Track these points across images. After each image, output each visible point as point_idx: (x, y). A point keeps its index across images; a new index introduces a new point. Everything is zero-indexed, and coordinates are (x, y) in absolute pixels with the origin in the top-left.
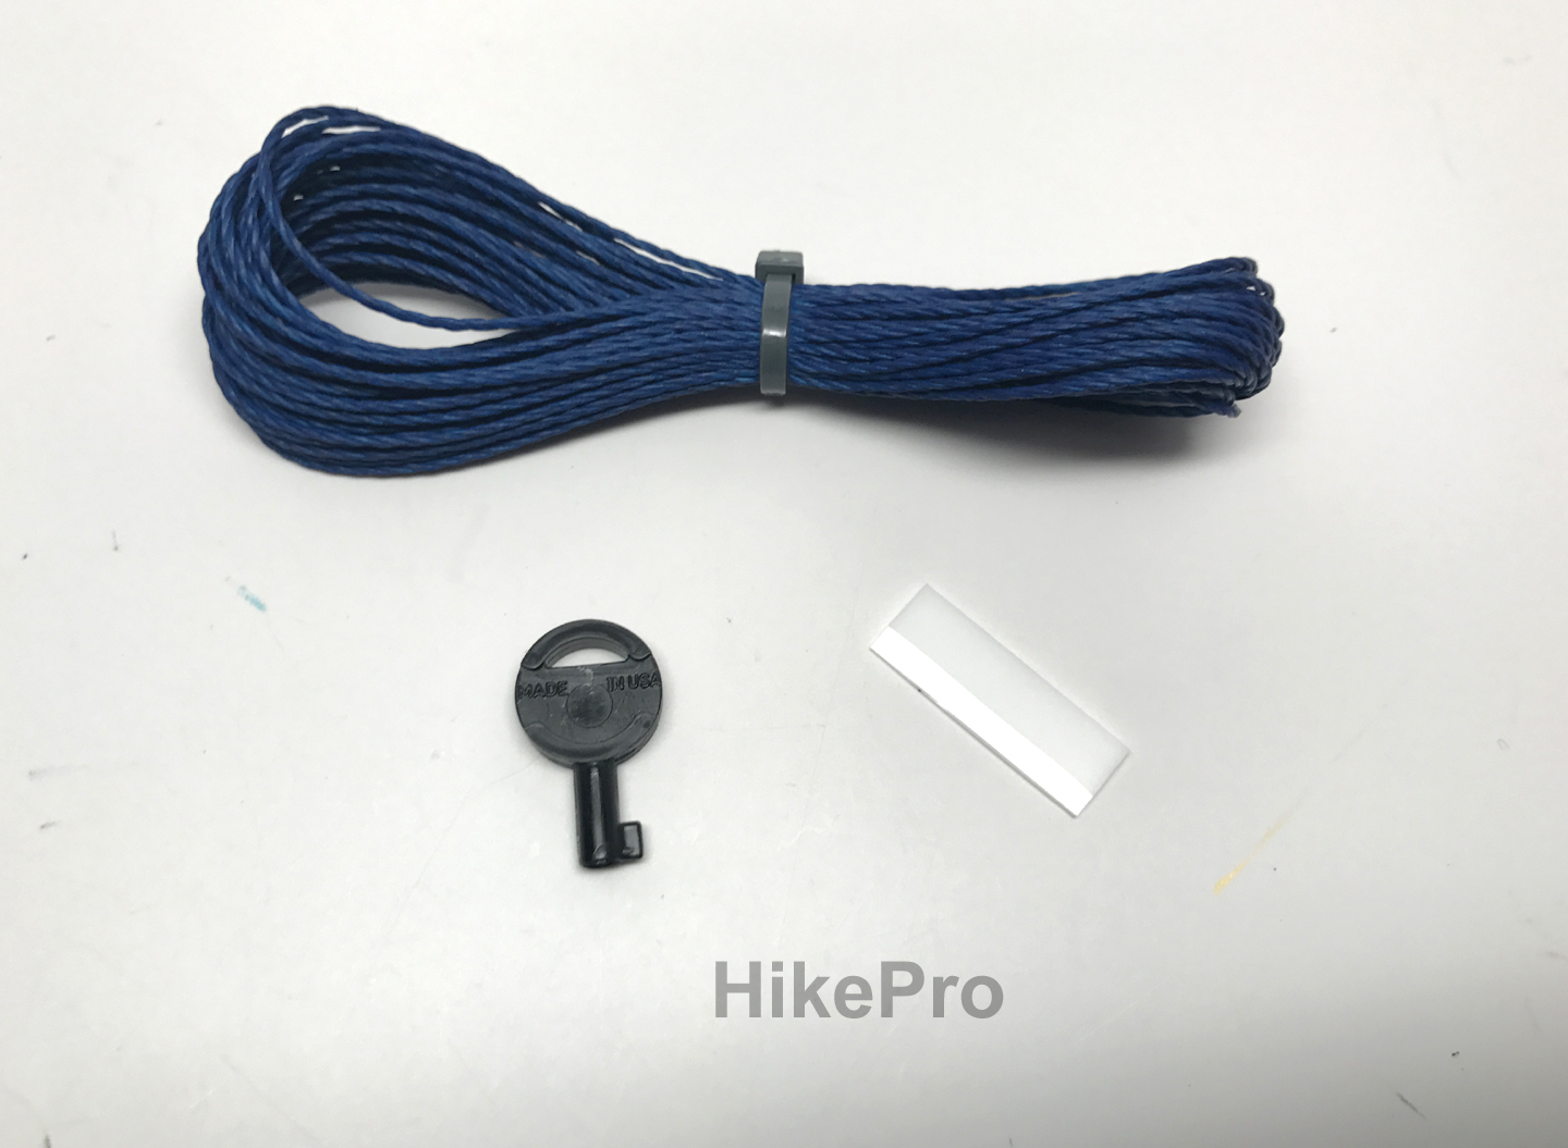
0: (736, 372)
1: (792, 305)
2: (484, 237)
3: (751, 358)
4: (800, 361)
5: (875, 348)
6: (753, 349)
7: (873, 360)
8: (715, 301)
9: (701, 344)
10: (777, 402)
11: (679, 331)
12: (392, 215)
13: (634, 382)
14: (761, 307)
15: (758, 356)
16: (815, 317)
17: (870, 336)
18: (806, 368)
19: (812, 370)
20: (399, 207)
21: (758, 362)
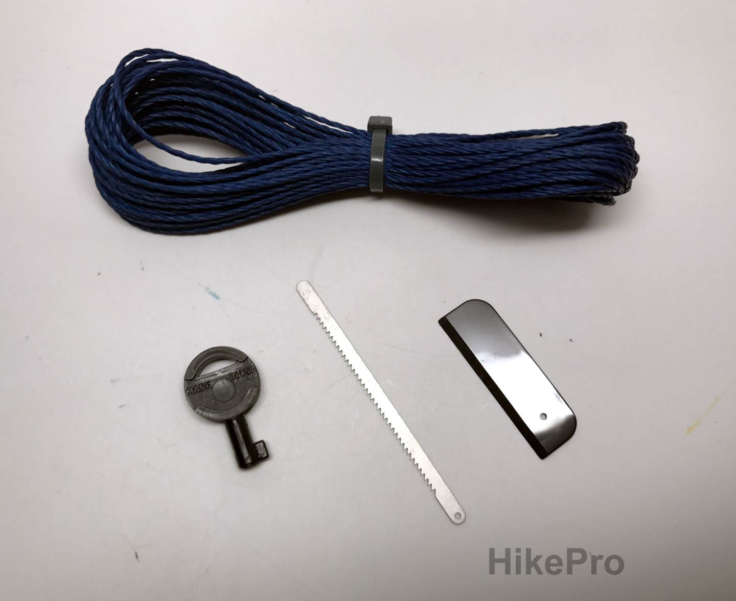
0: (357, 181)
1: (386, 147)
2: (229, 113)
3: (366, 174)
4: (390, 176)
5: (428, 170)
6: (365, 169)
7: (427, 176)
8: (347, 145)
9: (339, 168)
10: (379, 196)
11: (328, 162)
12: (183, 103)
13: (306, 187)
14: (370, 148)
15: (369, 173)
16: (398, 153)
17: (426, 164)
18: (393, 180)
19: (396, 181)
20: (186, 99)
21: (369, 176)
